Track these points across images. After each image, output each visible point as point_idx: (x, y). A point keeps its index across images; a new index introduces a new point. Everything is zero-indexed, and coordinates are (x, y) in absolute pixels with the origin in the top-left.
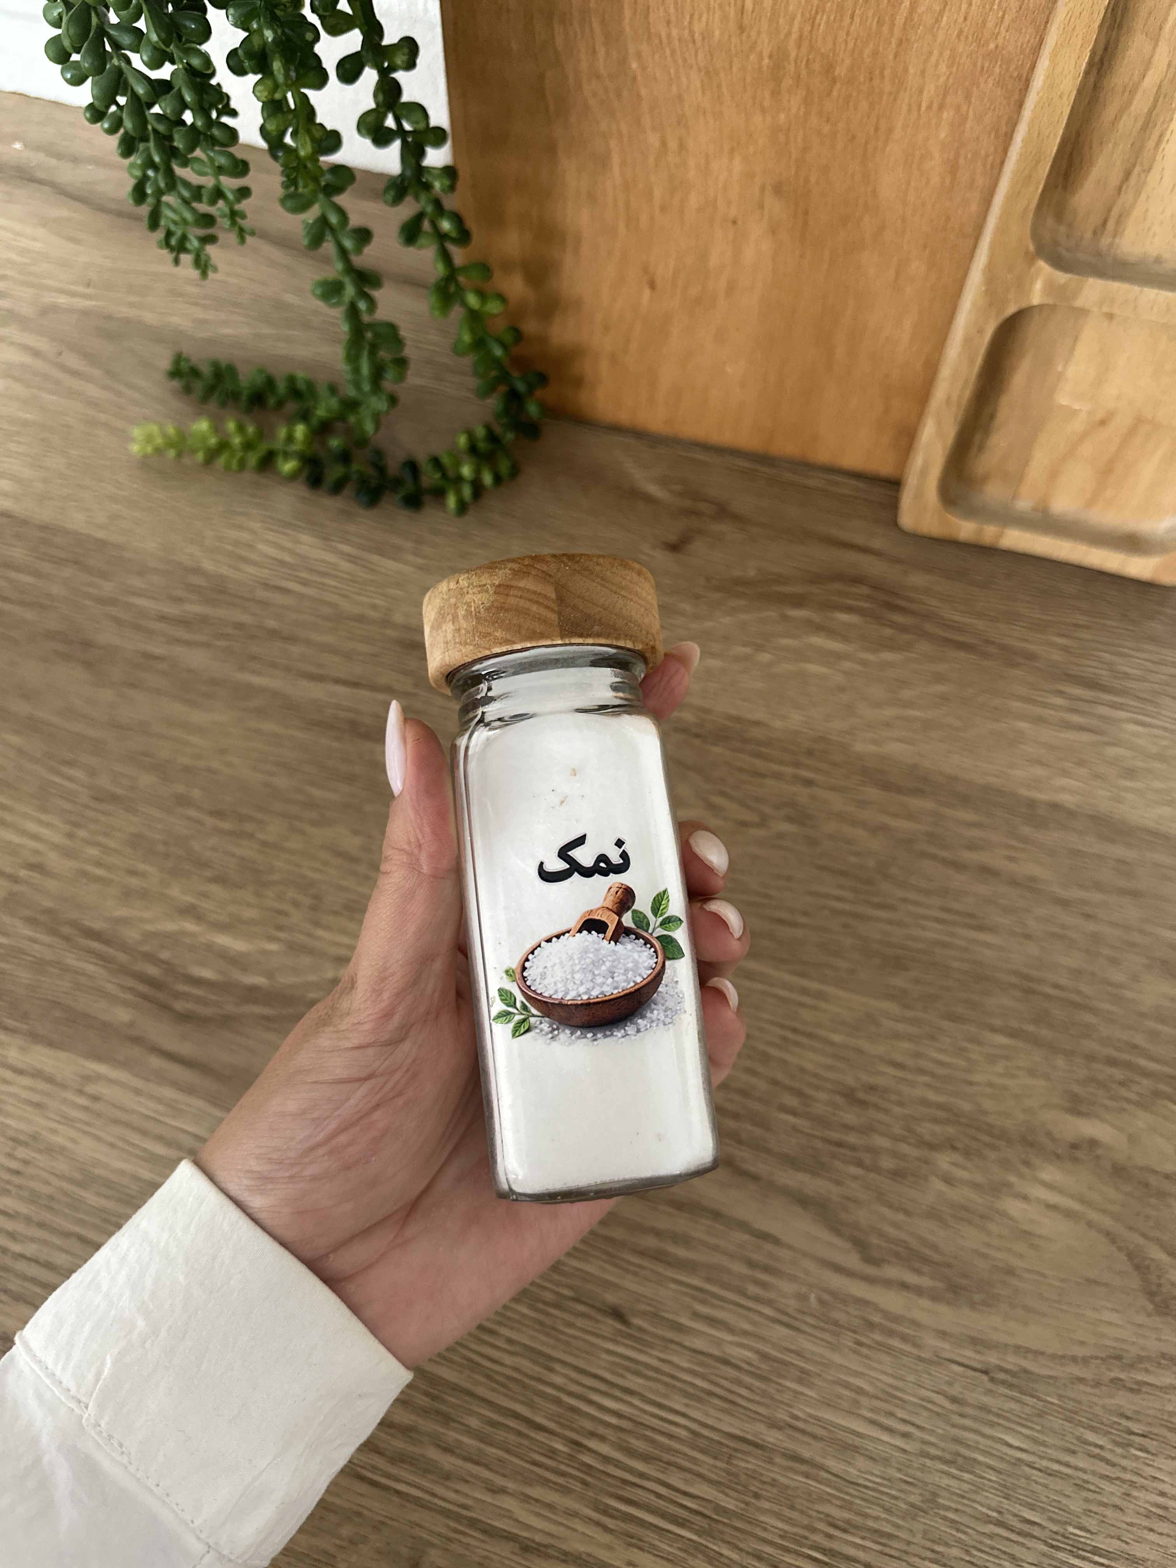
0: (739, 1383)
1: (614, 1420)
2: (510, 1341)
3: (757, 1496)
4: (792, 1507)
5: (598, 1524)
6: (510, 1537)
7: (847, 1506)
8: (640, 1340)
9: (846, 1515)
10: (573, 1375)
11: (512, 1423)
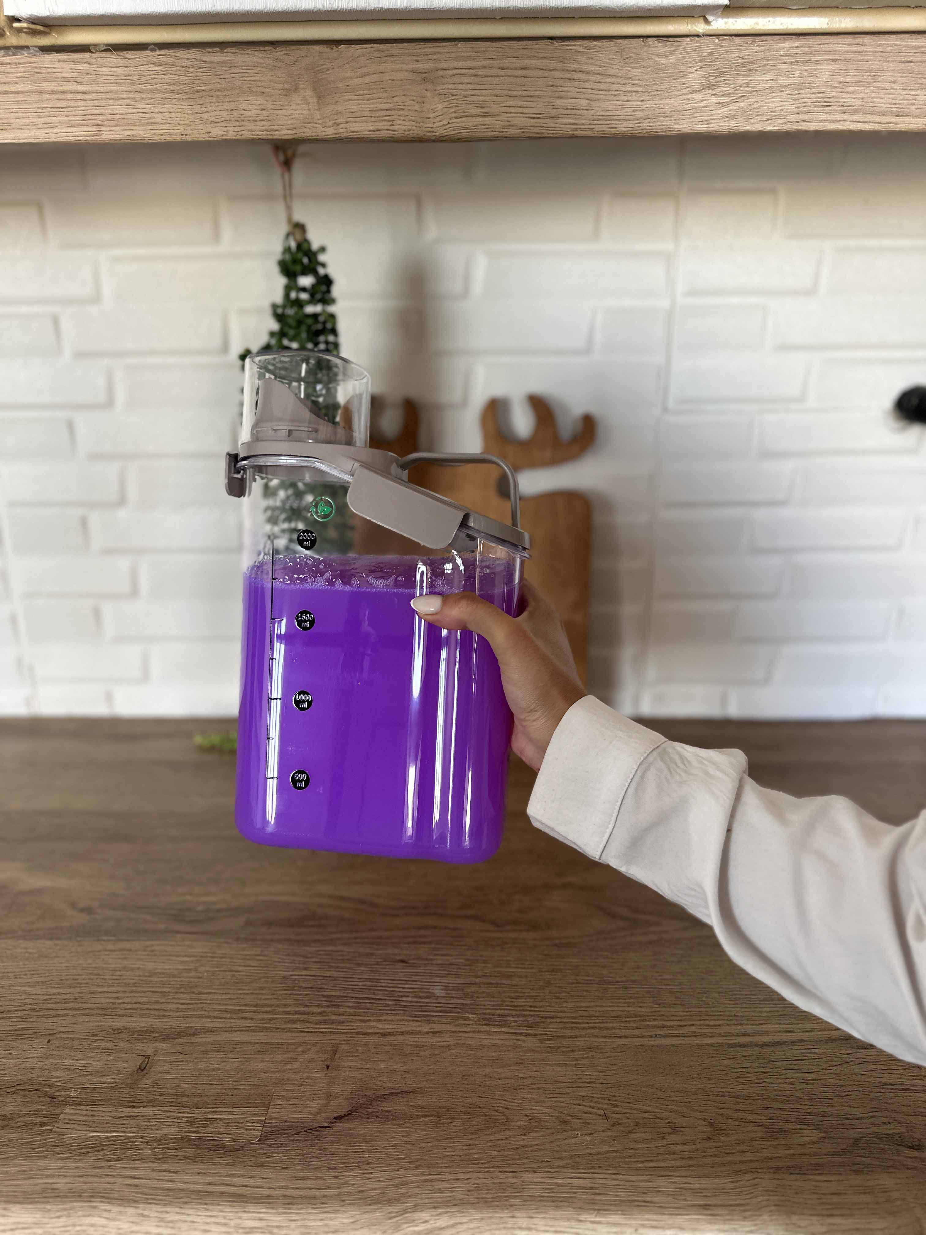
0: (460, 969)
1: (411, 990)
2: (359, 978)
3: (478, 997)
4: (494, 997)
5: (413, 1020)
6: (376, 1033)
7: (516, 992)
8: (414, 966)
9: (517, 994)
10: (389, 981)
11: (366, 1001)
